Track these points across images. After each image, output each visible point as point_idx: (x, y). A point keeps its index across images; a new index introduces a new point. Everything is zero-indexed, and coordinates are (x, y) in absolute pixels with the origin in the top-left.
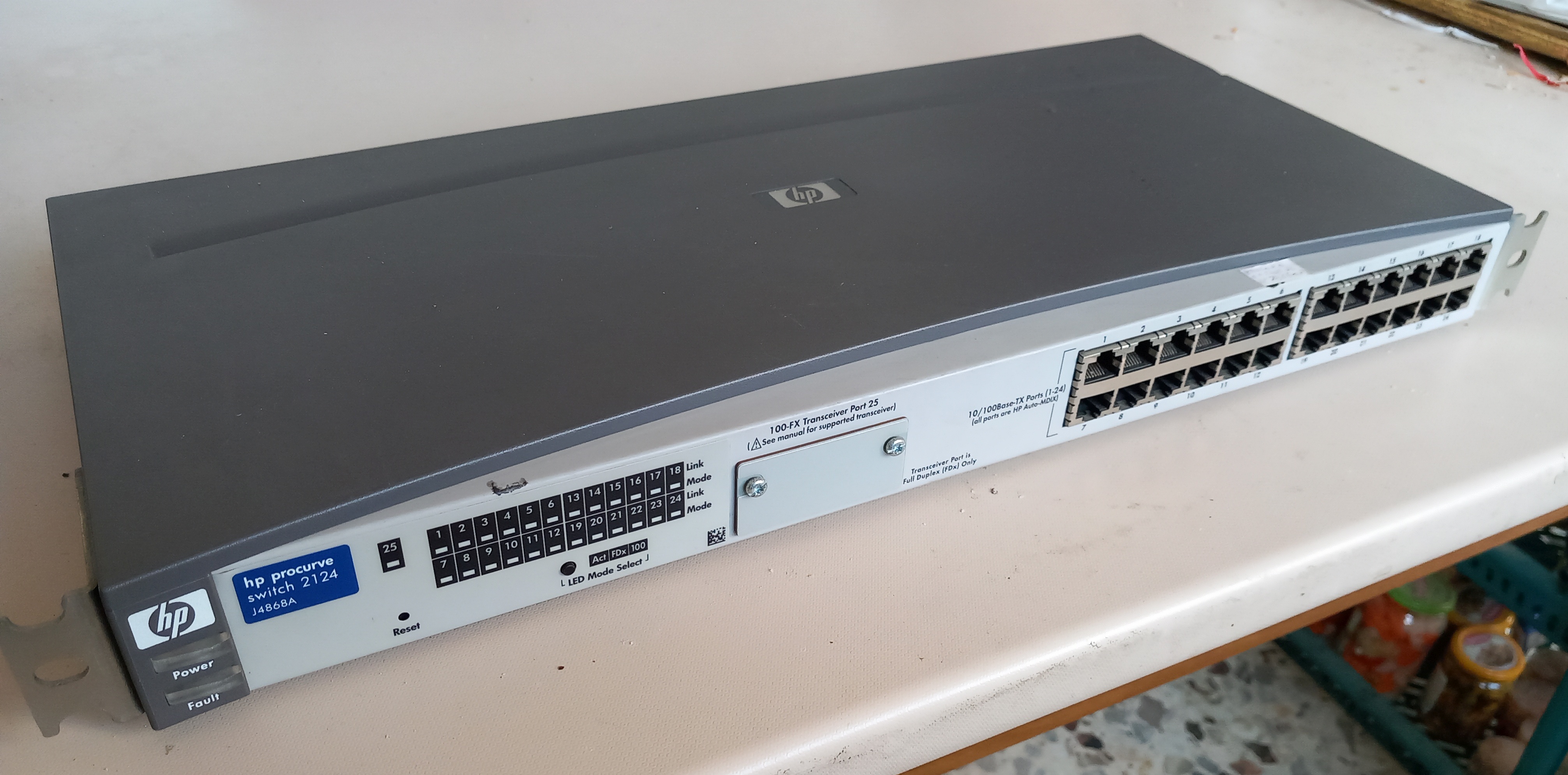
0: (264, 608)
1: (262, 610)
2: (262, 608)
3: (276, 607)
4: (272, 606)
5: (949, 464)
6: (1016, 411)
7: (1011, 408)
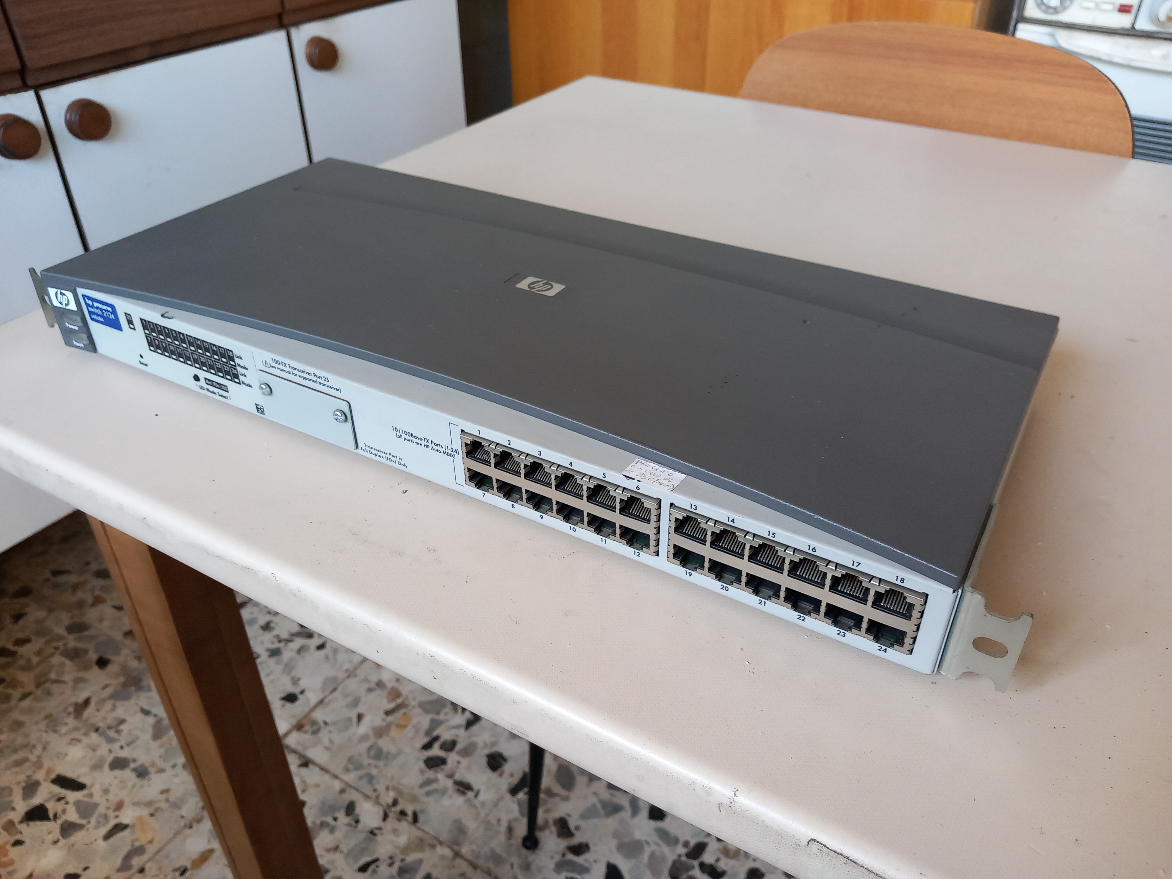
0: (94, 316)
3: (98, 319)
4: (96, 317)
5: (388, 455)
6: (425, 447)
7: (422, 442)
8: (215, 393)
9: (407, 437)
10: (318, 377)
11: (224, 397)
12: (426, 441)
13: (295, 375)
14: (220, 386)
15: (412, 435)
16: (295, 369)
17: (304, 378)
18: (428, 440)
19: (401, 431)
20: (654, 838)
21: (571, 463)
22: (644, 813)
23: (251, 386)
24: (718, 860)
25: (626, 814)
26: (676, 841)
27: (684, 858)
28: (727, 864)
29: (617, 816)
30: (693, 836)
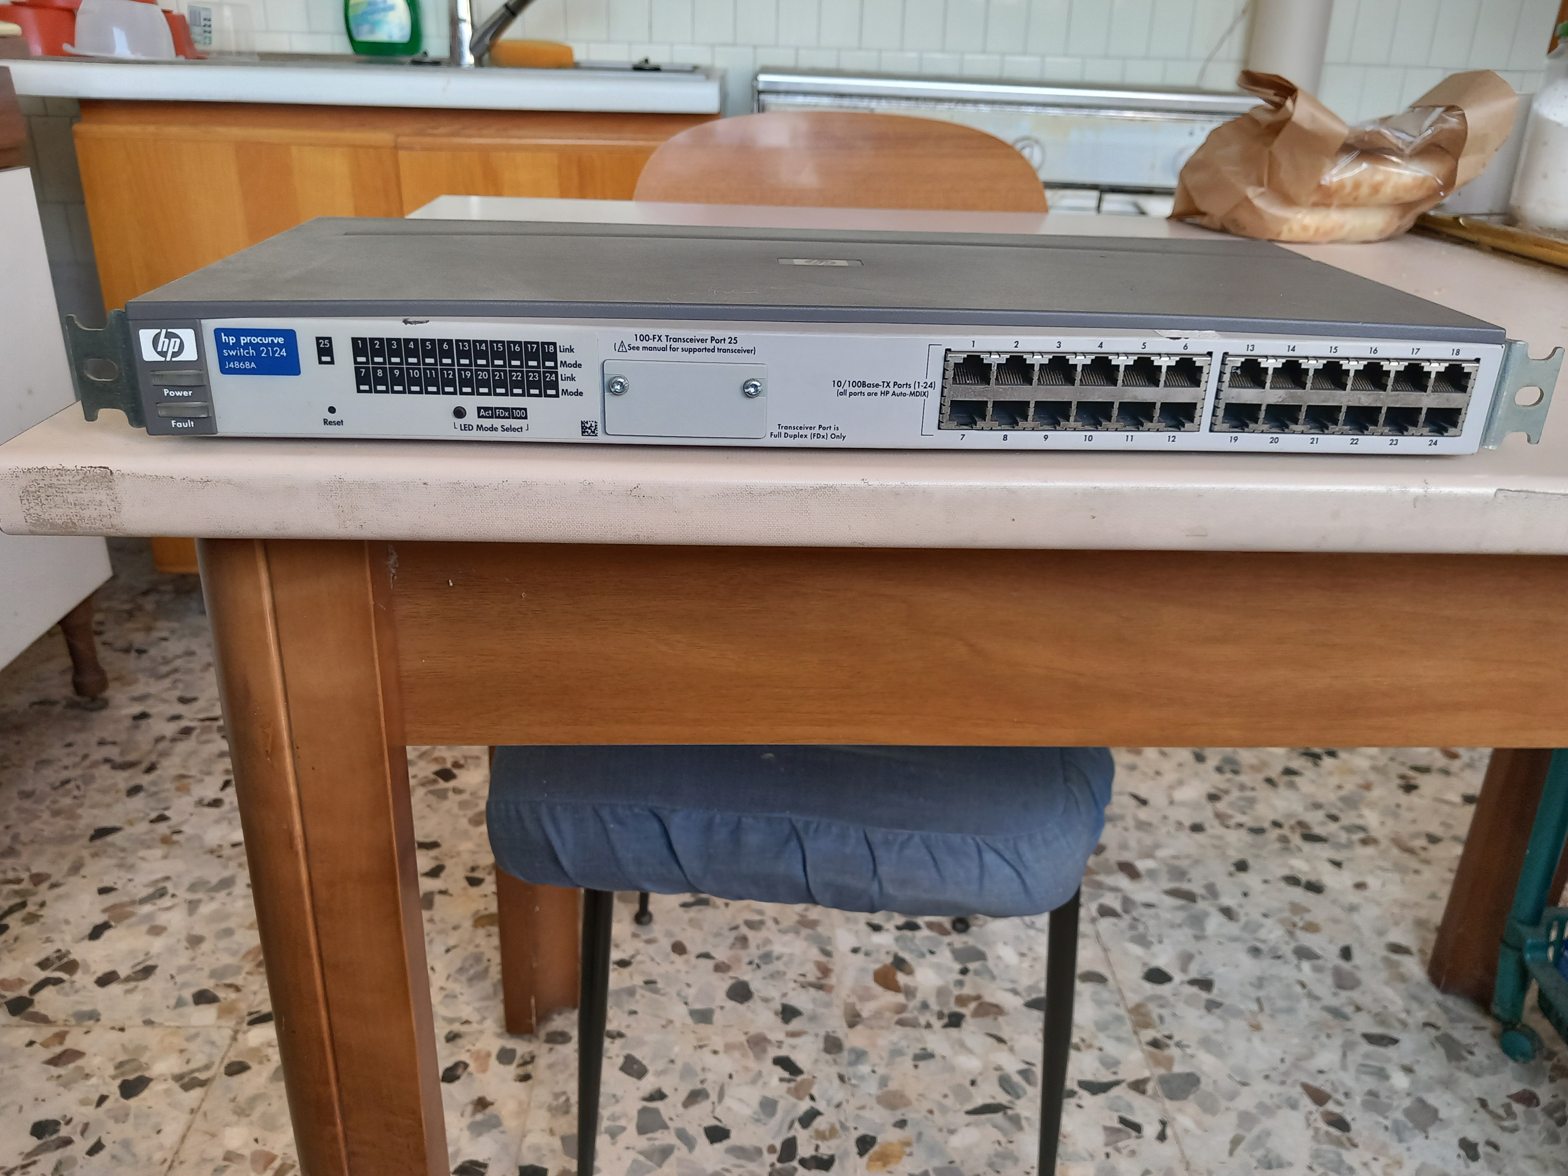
0: (234, 365)
1: (232, 365)
2: (232, 363)
3: (242, 366)
4: (239, 364)
5: (816, 431)
6: (883, 395)
7: (878, 390)
8: (496, 429)
9: (857, 390)
10: (718, 341)
11: (514, 430)
12: (886, 384)
13: (675, 349)
14: (511, 413)
15: (864, 384)
16: (676, 340)
17: (690, 350)
18: (888, 385)
19: (847, 382)
20: (731, 1161)
21: (1101, 343)
22: (702, 1141)
23: (581, 394)
24: (817, 1148)
25: (681, 1151)
26: (759, 1151)
27: (778, 1165)
28: (829, 1148)
29: (672, 1159)
30: (774, 1138)
